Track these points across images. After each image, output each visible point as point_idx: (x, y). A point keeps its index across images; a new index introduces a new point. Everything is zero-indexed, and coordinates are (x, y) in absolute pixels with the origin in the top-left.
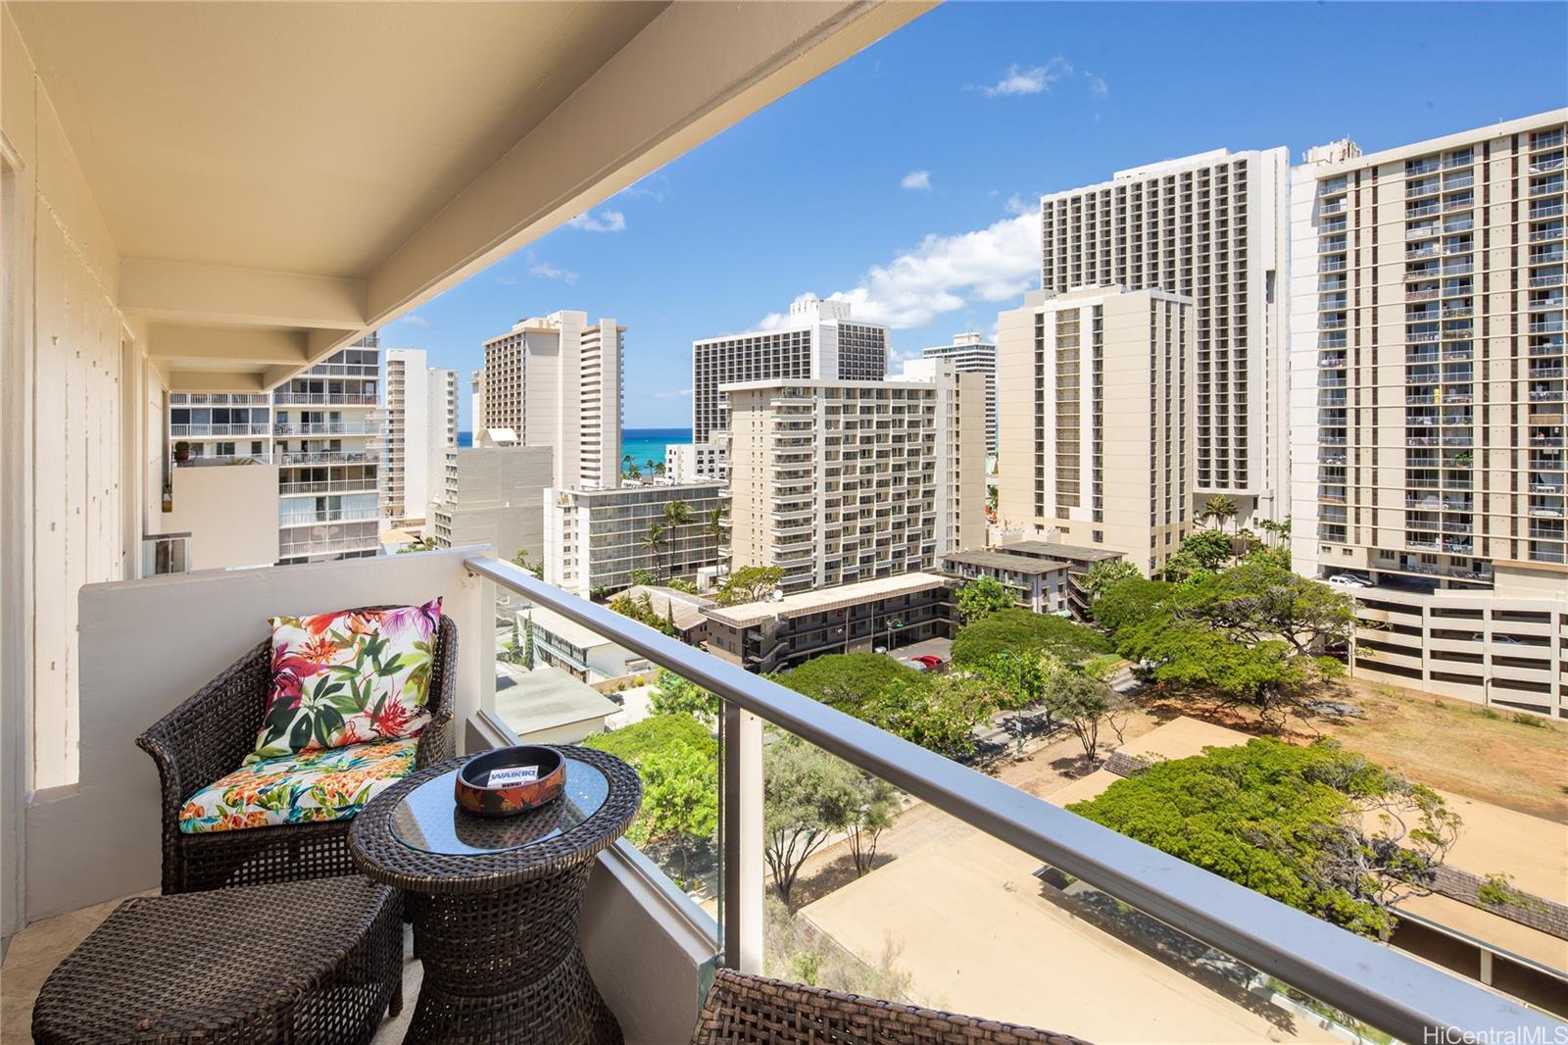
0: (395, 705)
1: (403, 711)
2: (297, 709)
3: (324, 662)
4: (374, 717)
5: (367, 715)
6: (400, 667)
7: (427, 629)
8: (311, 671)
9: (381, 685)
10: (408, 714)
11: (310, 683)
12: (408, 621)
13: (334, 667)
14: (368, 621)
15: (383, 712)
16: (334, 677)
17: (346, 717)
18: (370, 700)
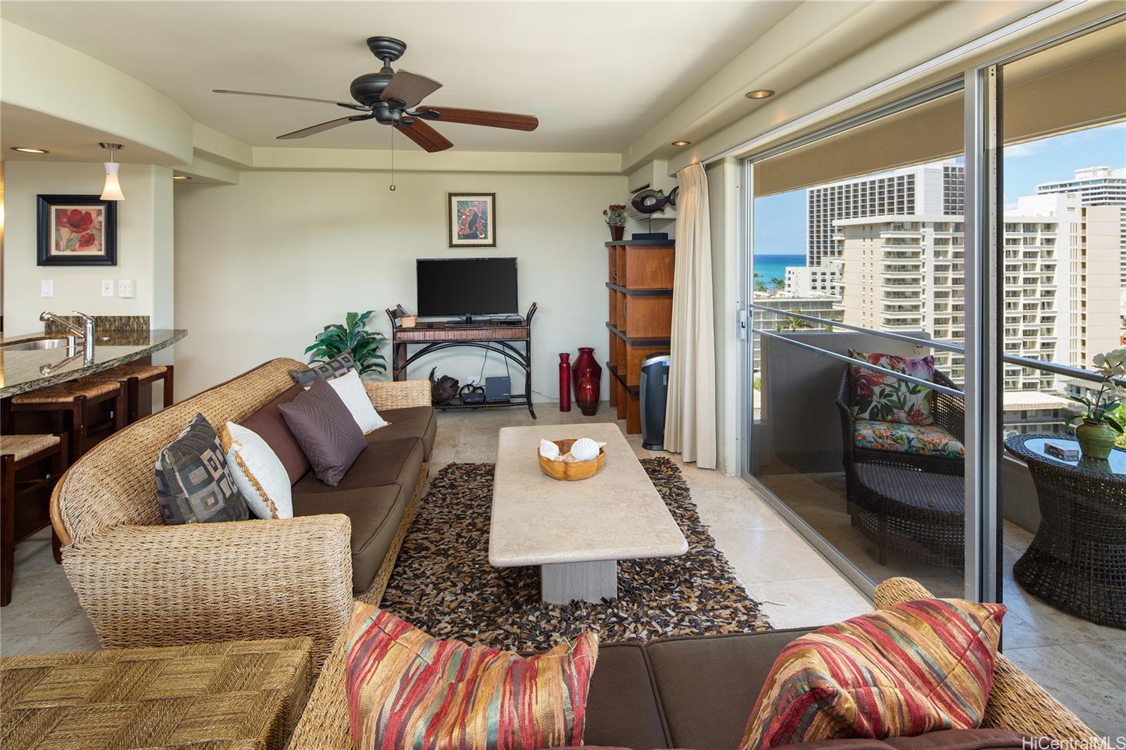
0: (919, 411)
1: (923, 414)
2: (872, 402)
3: (881, 381)
4: (909, 413)
5: (905, 412)
6: (919, 391)
7: (930, 373)
8: (877, 384)
9: (912, 399)
10: (924, 416)
11: (877, 390)
12: (920, 367)
13: (887, 385)
14: (899, 363)
15: (913, 413)
16: (888, 390)
17: (895, 411)
18: (907, 405)
